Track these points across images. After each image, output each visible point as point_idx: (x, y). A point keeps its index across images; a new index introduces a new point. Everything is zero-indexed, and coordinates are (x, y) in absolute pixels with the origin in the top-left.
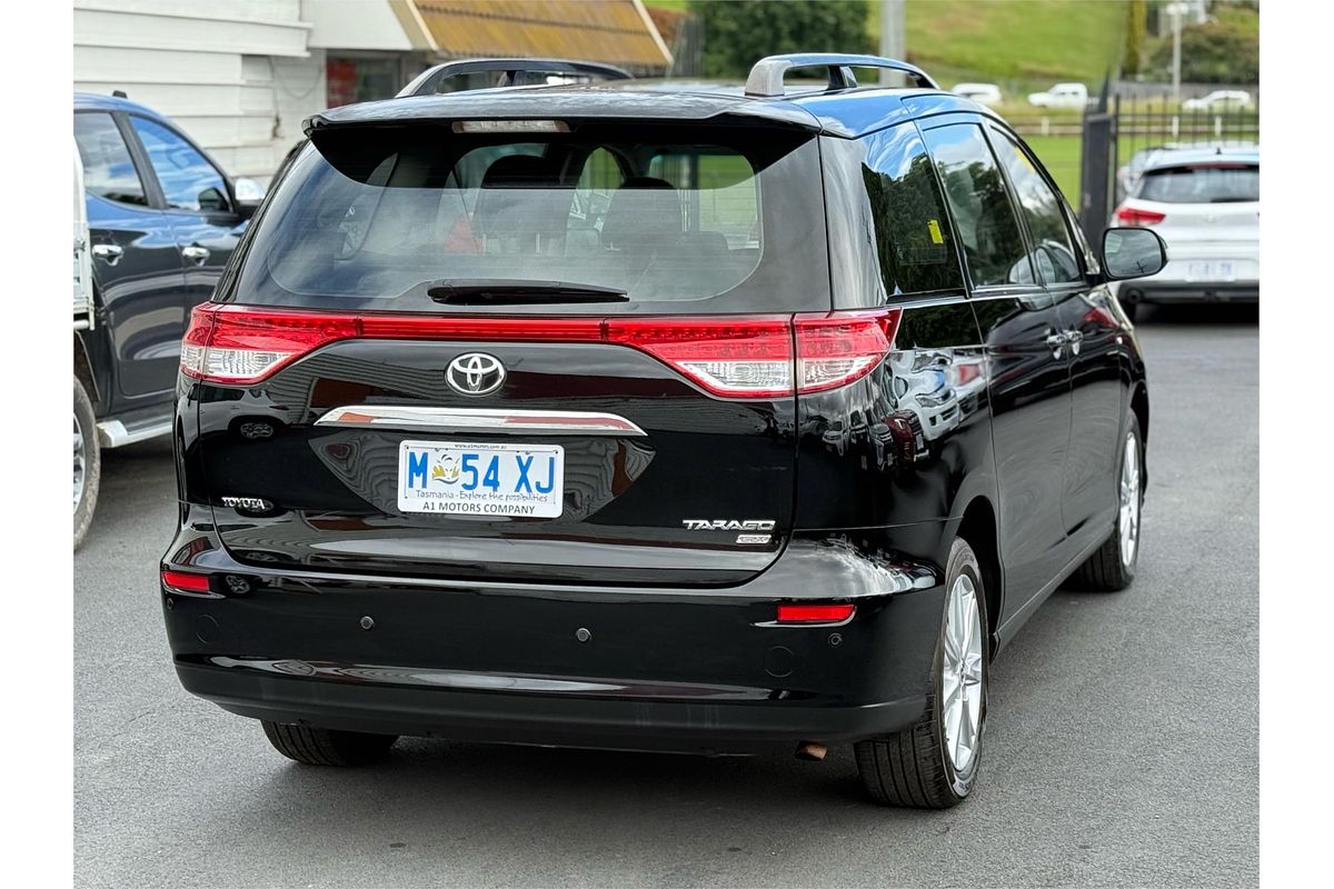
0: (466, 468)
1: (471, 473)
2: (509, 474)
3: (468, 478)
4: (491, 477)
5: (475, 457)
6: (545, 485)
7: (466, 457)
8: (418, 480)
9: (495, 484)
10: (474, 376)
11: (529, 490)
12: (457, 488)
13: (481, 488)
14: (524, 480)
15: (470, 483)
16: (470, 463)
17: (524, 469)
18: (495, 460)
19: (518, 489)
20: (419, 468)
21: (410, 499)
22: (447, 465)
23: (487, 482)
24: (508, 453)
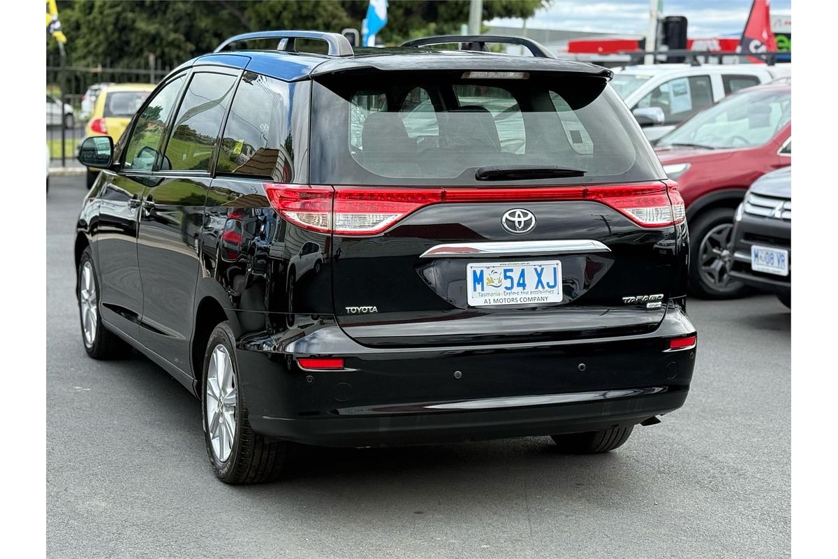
0: (506, 277)
1: (509, 280)
2: (531, 279)
3: (508, 283)
4: (521, 282)
5: (511, 270)
6: (552, 283)
7: (506, 271)
8: (479, 287)
9: (523, 285)
10: (520, 222)
11: (543, 287)
12: (502, 289)
13: (516, 289)
14: (540, 281)
15: (509, 286)
16: (508, 274)
17: (539, 275)
18: (523, 271)
19: (537, 288)
20: (478, 279)
21: (475, 299)
22: (495, 276)
23: (519, 285)
24: (530, 267)
